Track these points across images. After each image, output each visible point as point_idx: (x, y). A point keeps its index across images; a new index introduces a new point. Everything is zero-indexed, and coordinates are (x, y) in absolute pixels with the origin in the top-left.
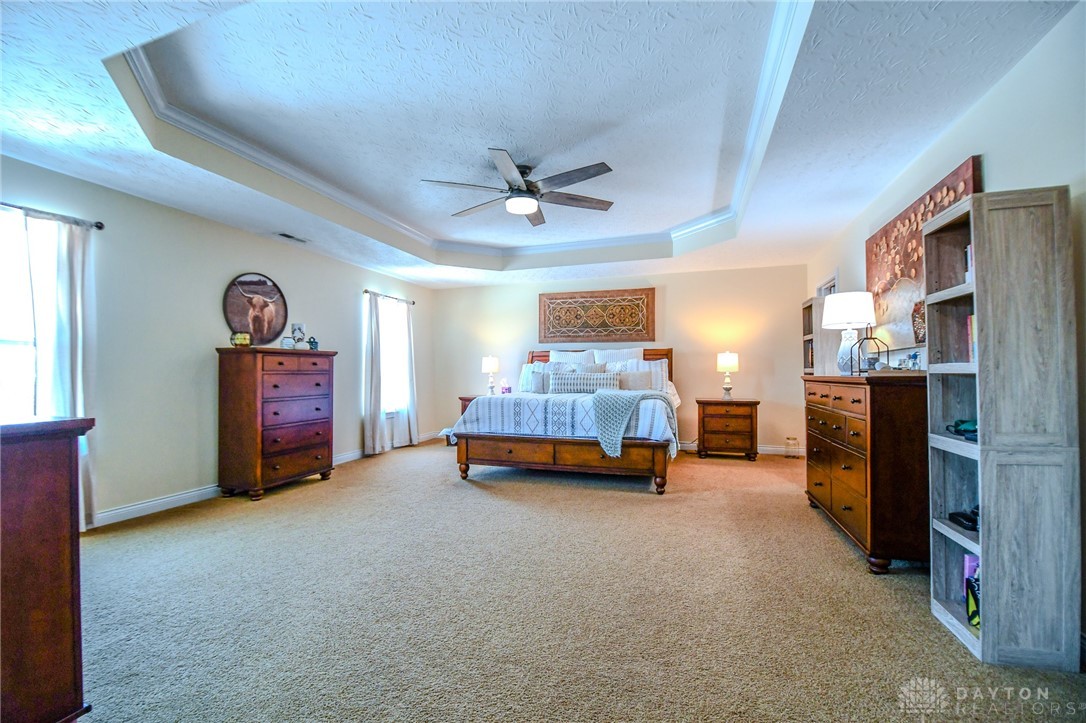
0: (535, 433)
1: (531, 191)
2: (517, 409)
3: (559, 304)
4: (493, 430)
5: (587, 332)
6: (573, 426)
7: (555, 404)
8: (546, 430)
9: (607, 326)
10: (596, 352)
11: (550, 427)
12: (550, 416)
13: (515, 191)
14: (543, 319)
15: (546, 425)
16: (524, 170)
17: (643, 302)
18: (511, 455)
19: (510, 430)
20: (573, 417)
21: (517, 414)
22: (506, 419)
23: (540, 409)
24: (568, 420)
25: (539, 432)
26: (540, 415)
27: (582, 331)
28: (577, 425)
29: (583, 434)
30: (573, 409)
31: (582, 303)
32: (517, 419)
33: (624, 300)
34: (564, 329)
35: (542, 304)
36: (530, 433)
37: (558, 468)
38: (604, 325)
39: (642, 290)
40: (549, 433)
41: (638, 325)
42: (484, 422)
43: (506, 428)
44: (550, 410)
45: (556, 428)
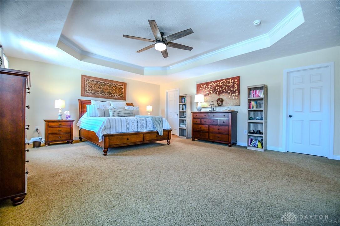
0: (134, 131)
1: (164, 41)
2: (127, 122)
3: (91, 81)
4: (117, 131)
5: (103, 94)
6: (146, 127)
7: (140, 120)
8: (138, 129)
9: (111, 93)
10: (111, 102)
11: (139, 128)
12: (139, 124)
13: (158, 41)
14: (83, 86)
15: (138, 128)
16: (162, 34)
17: (123, 87)
18: (128, 141)
19: (124, 131)
20: (146, 124)
21: (127, 124)
22: (123, 127)
23: (136, 122)
24: (145, 125)
25: (135, 130)
26: (136, 124)
27: (101, 94)
28: (148, 127)
29: (149, 130)
30: (146, 121)
31: (101, 82)
32: (127, 126)
33: (117, 85)
34: (93, 92)
35: (83, 79)
36: (133, 131)
37: (144, 142)
38: (110, 92)
39: (123, 83)
40: (139, 130)
41: (121, 94)
42: (113, 129)
43: (123, 130)
44: (139, 122)
45: (141, 128)
